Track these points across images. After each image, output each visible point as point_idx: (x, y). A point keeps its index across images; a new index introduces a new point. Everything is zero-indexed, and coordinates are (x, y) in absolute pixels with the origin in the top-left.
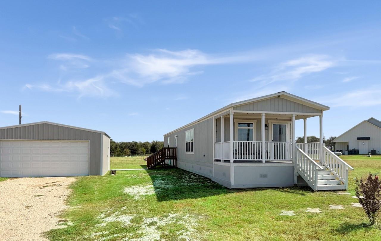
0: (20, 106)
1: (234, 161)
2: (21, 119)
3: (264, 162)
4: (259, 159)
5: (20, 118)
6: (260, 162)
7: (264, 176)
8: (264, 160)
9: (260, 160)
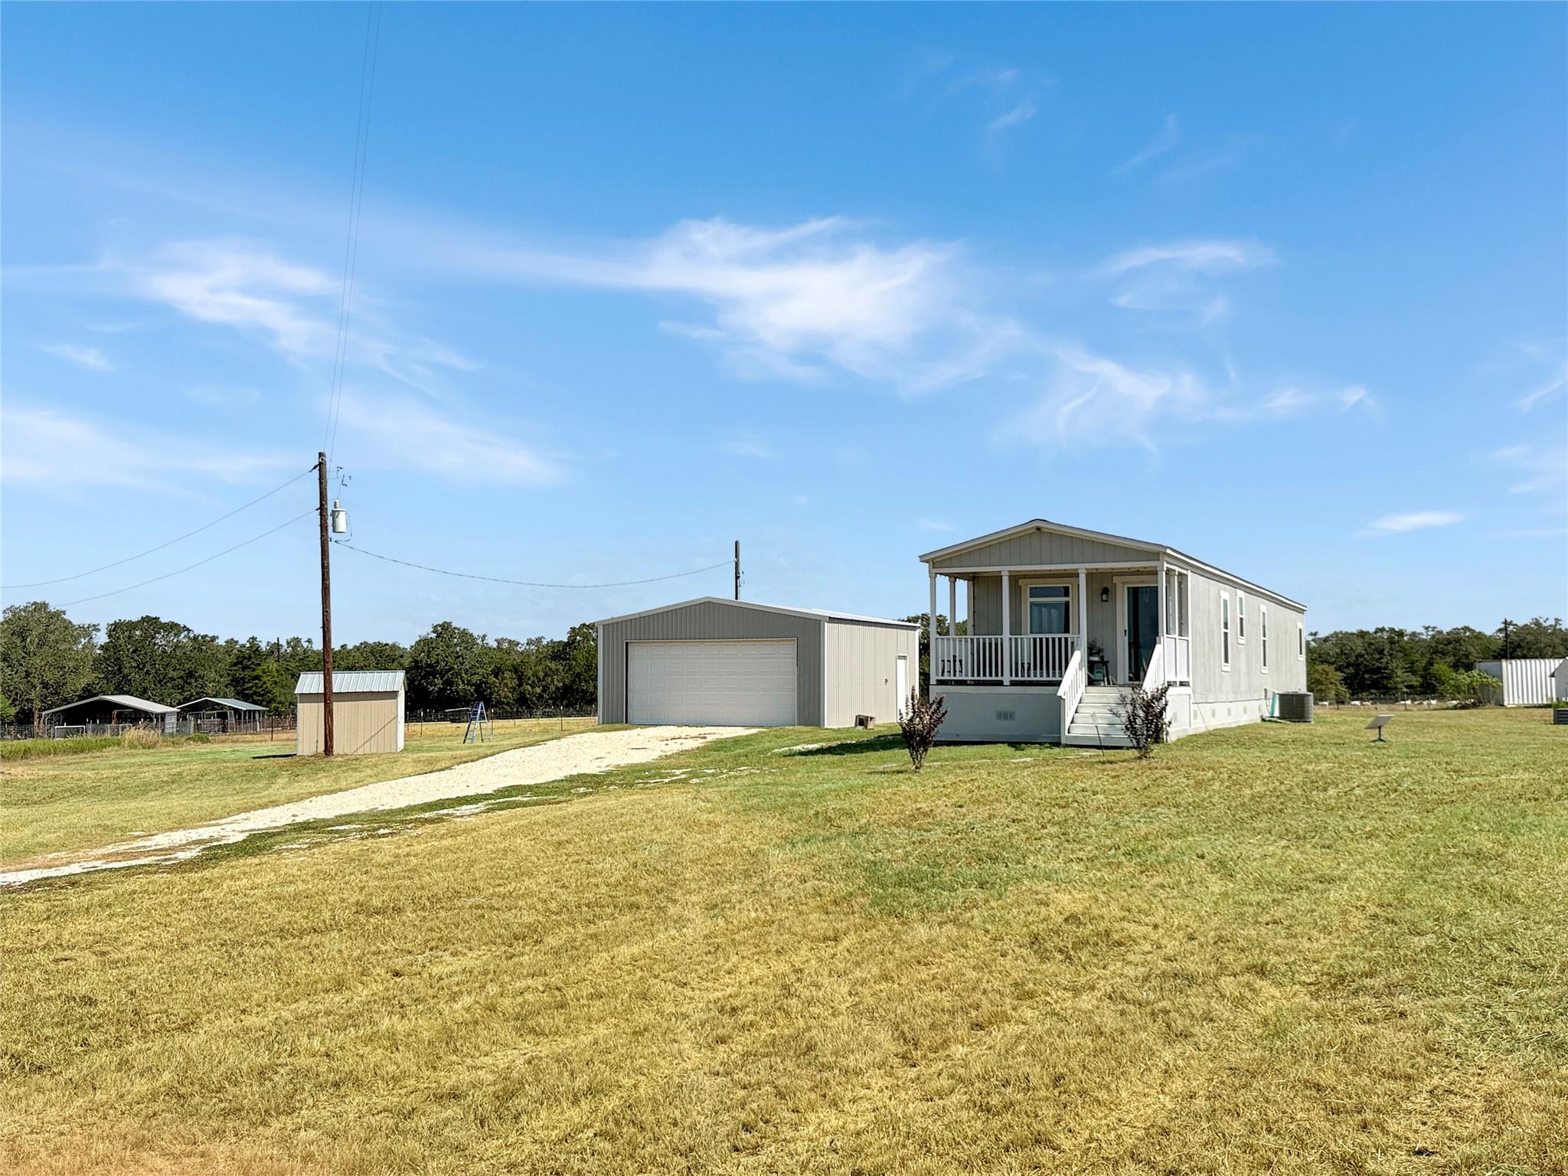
0: (737, 543)
1: (938, 681)
2: (740, 580)
3: (1007, 683)
4: (997, 675)
5: (737, 578)
6: (1000, 683)
7: (1004, 716)
8: (1007, 679)
9: (999, 678)
